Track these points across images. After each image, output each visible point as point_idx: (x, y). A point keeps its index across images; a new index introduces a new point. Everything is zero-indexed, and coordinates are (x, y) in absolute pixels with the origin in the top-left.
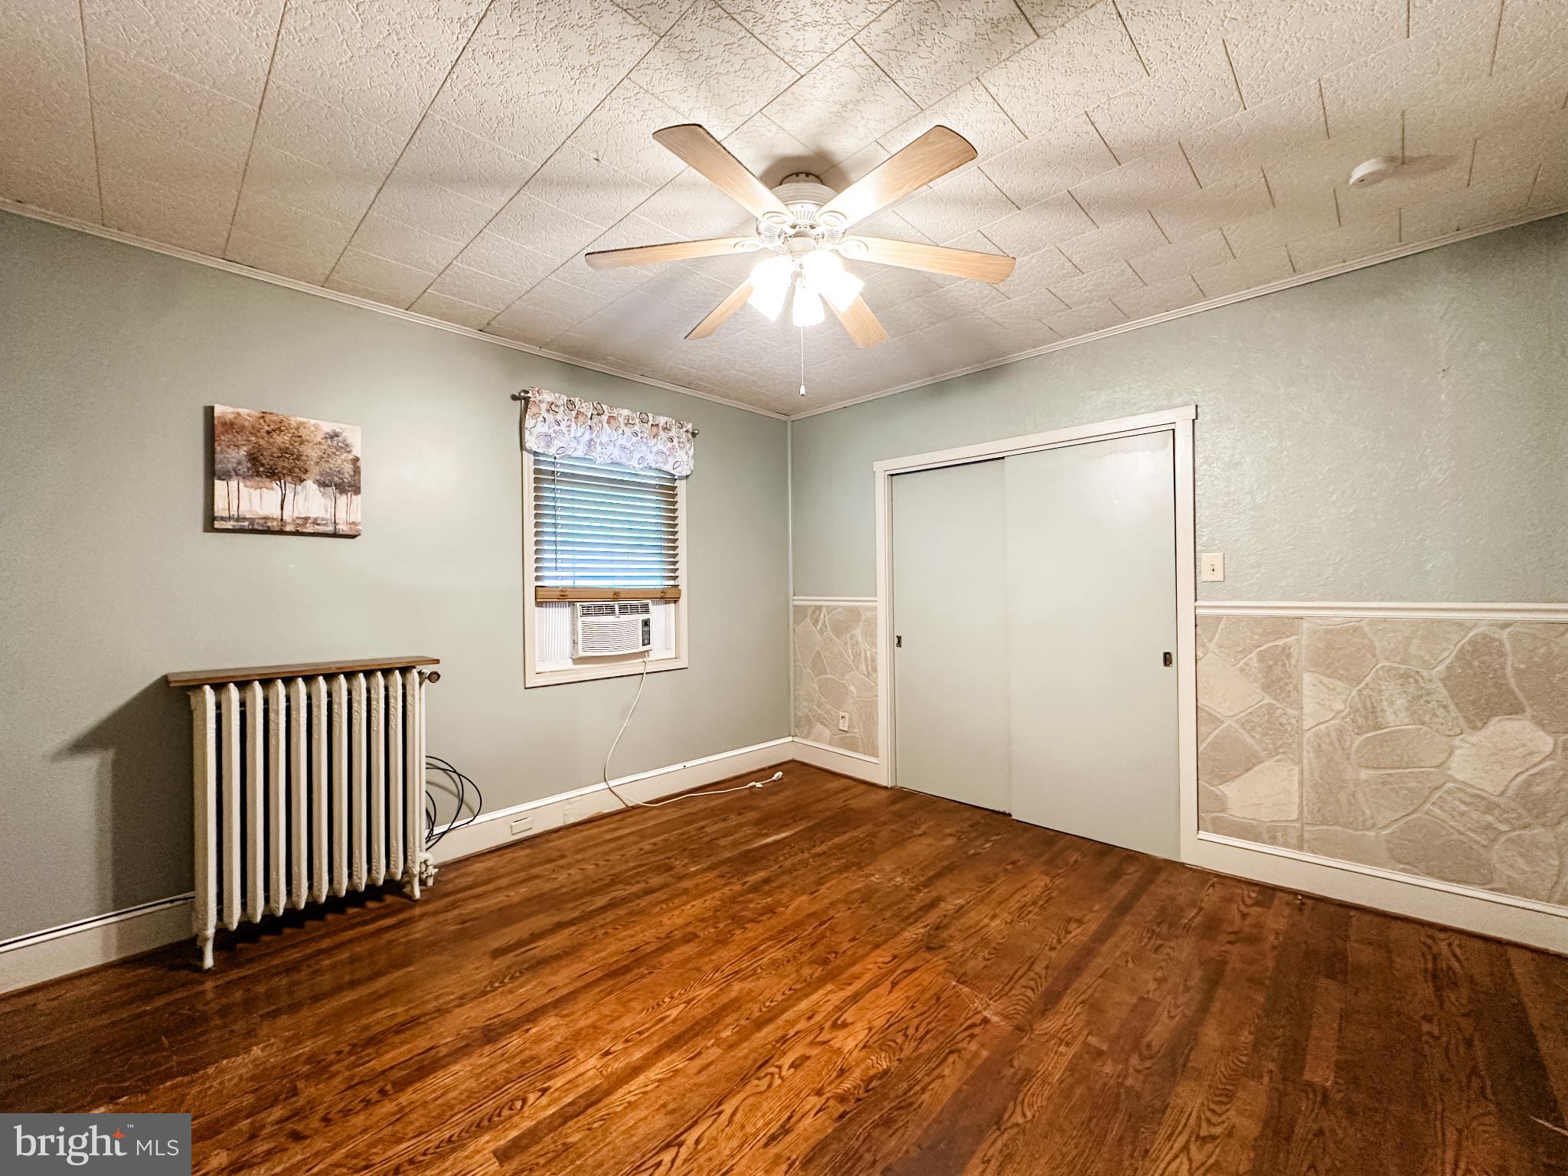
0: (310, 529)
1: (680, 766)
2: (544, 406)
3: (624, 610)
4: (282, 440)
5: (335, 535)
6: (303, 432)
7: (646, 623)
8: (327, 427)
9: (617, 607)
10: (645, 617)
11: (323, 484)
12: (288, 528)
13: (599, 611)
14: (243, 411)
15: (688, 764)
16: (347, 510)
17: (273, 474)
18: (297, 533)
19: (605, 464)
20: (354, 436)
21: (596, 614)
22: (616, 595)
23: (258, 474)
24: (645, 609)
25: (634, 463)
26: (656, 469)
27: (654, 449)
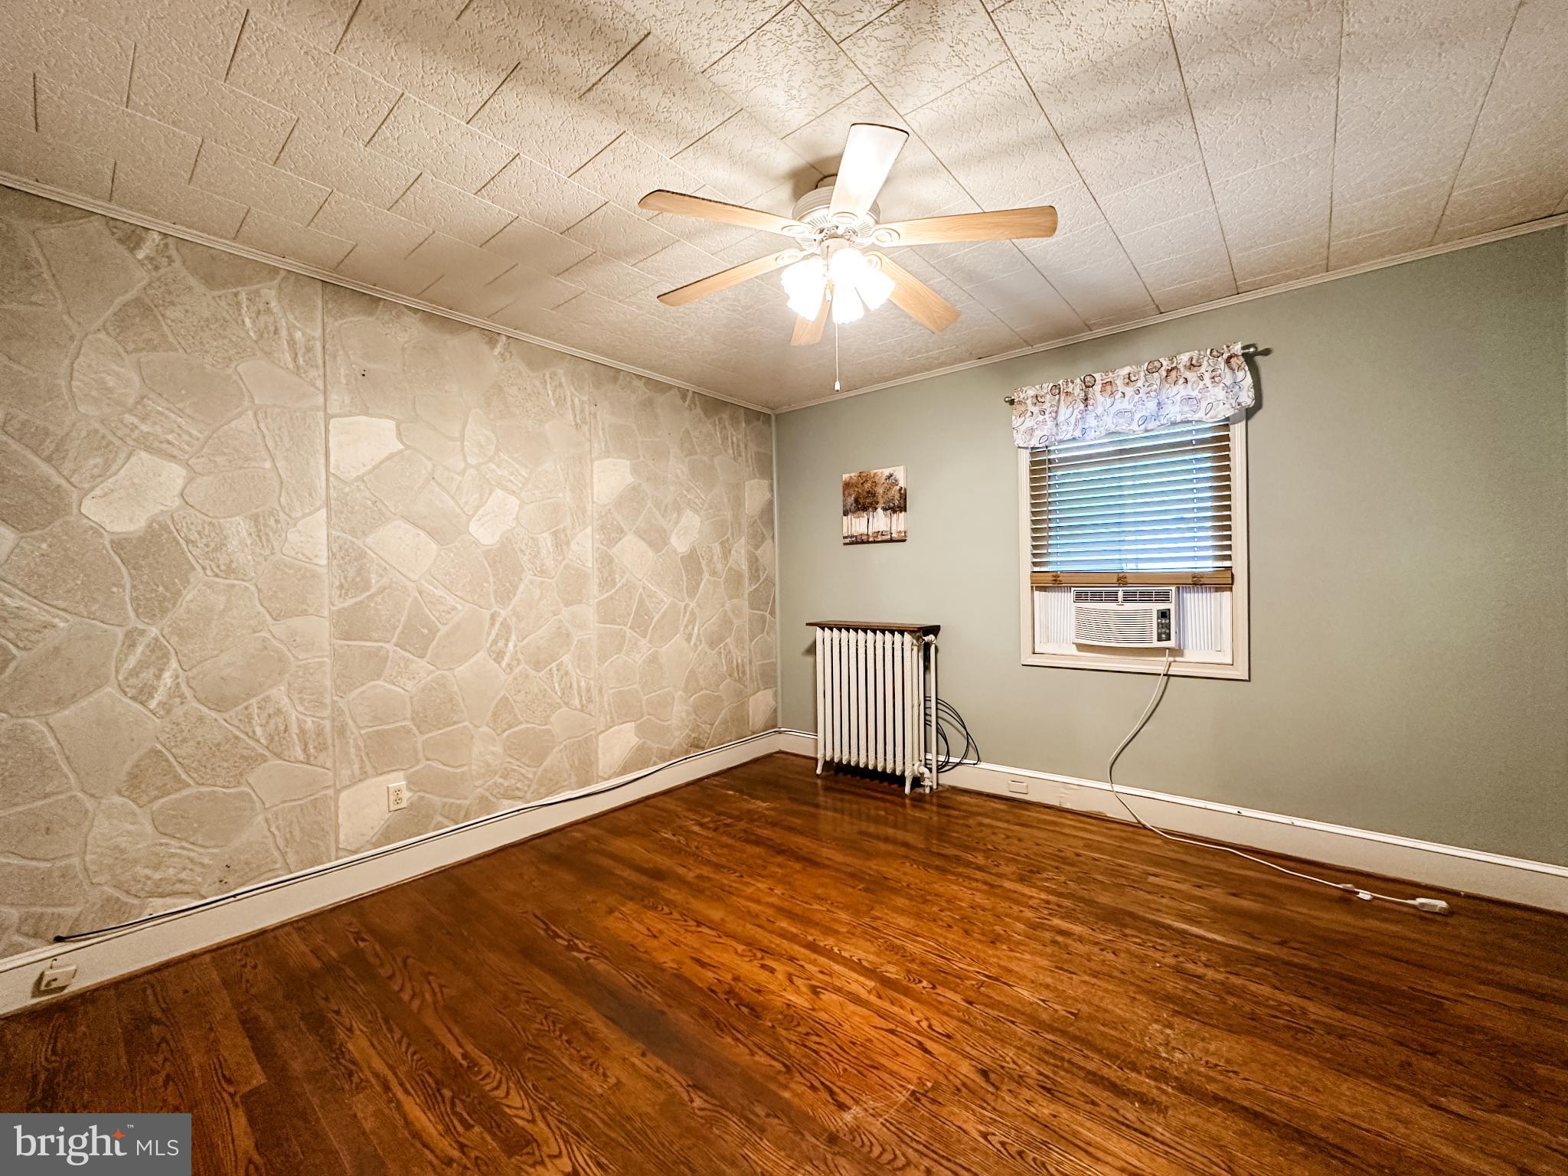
0: (880, 538)
1: (1234, 810)
2: (1029, 402)
3: (1129, 597)
4: (867, 486)
5: (891, 541)
6: (876, 479)
7: (1164, 614)
8: (887, 472)
9: (1120, 595)
10: (1163, 606)
11: (885, 509)
12: (871, 539)
13: (1097, 597)
14: (853, 474)
15: (1245, 812)
16: (898, 523)
17: (865, 509)
18: (875, 542)
19: (1100, 438)
20: (900, 474)
21: (1092, 601)
22: (1122, 580)
23: (858, 509)
24: (1164, 597)
25: (1134, 427)
26: (1182, 422)
27: (1178, 398)
